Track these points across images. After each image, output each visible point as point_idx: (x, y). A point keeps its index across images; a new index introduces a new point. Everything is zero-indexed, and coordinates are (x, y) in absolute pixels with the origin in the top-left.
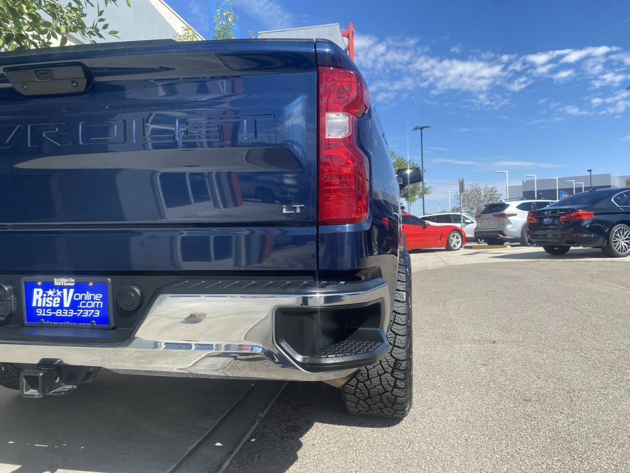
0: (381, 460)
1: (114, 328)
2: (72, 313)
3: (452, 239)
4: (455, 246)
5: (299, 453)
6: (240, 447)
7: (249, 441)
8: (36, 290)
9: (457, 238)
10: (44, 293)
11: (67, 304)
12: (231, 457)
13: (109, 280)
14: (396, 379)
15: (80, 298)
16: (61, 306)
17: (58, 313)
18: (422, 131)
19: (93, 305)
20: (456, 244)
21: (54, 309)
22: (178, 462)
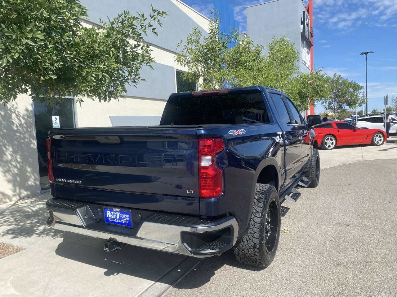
0: (245, 286)
1: (133, 228)
2: (119, 221)
3: (376, 138)
4: (378, 143)
5: (211, 279)
6: (188, 272)
7: (193, 270)
8: (108, 211)
9: (380, 137)
10: (110, 213)
11: (118, 218)
12: (183, 277)
13: (131, 211)
14: (255, 252)
15: (122, 216)
16: (116, 218)
17: (115, 220)
18: (366, 56)
19: (126, 219)
20: (379, 141)
21: (114, 219)
22: (162, 276)
